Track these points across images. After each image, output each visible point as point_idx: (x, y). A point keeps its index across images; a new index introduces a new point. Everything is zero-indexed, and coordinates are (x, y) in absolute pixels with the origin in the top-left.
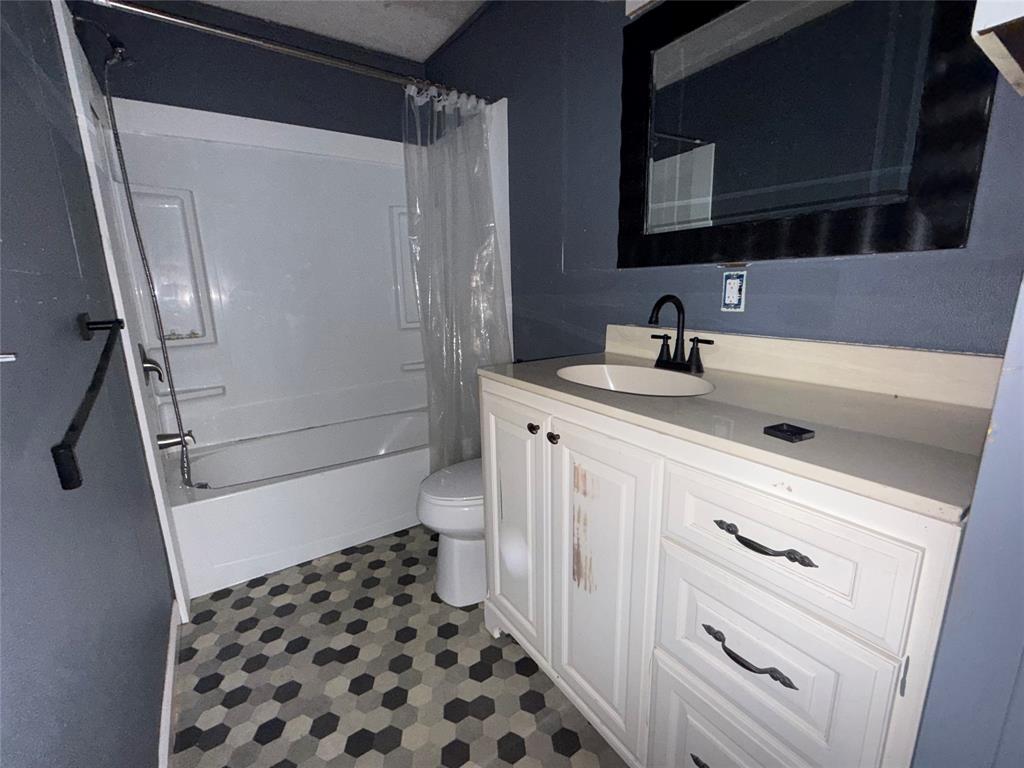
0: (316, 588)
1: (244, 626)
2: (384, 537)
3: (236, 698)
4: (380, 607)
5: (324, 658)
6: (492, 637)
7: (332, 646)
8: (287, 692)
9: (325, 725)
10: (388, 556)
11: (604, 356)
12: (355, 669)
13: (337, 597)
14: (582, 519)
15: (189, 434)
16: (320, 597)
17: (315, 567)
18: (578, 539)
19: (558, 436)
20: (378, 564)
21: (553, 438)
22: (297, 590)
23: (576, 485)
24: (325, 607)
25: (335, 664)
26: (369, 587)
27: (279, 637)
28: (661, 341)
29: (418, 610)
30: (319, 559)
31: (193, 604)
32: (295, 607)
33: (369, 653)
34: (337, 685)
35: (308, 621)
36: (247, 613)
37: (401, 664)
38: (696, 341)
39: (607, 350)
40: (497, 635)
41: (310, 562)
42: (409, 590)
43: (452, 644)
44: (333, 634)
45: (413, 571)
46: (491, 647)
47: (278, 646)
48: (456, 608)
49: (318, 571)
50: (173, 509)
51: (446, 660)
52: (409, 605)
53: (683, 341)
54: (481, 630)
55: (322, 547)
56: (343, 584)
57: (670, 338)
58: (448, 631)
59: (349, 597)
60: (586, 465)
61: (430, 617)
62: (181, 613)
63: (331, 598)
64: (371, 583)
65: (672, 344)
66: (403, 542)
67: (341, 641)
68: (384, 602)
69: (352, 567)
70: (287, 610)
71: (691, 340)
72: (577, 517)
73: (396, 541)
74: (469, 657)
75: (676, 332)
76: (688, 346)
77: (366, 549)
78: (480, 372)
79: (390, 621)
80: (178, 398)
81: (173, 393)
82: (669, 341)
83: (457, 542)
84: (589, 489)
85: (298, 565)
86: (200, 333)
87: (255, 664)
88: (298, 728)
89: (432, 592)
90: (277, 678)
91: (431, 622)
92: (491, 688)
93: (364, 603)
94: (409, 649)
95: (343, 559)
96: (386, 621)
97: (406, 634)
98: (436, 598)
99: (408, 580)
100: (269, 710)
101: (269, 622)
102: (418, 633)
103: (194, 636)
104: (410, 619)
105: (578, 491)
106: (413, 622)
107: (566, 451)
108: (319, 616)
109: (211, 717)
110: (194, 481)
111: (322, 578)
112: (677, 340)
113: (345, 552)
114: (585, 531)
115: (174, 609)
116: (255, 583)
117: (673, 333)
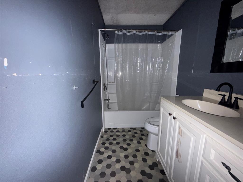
0: (124, 133)
1: (111, 136)
2: (139, 128)
3: (107, 148)
4: (134, 142)
5: (121, 148)
6: (156, 160)
7: (123, 146)
8: (114, 151)
9: (118, 161)
10: (139, 132)
11: (202, 97)
12: (126, 153)
13: (127, 137)
14: (180, 142)
15: (109, 99)
16: (124, 136)
17: (125, 129)
18: (178, 147)
19: (176, 118)
20: (136, 133)
21: (174, 118)
22: (121, 133)
23: (179, 133)
24: (124, 138)
25: (123, 150)
26: (133, 137)
27: (115, 140)
28: (222, 96)
29: (141, 146)
30: (126, 128)
31: (105, 129)
32: (119, 136)
33: (129, 151)
34: (122, 155)
35: (120, 139)
36: (112, 134)
37: (135, 156)
38: (237, 98)
39: (204, 96)
40: (158, 161)
41: (124, 128)
42: (141, 141)
43: (146, 157)
44: (124, 144)
45: (143, 137)
46: (155, 163)
47: (115, 142)
48: (150, 150)
49: (125, 130)
50: (105, 112)
51: (144, 160)
52: (140, 144)
53: (231, 98)
54: (154, 157)
55: (127, 126)
56: (128, 135)
57: (226, 96)
58: (146, 154)
59: (129, 138)
60: (182, 128)
61: (143, 149)
62: (103, 130)
63: (126, 136)
64: (134, 136)
65: (226, 98)
66: (142, 130)
67: (125, 146)
68: (135, 141)
69: (131, 132)
70: (118, 136)
71: (235, 98)
72: (178, 141)
73: (141, 129)
74: (150, 162)
75: (229, 94)
76: (233, 100)
77: (135, 129)
78: (161, 97)
79: (135, 146)
80: (109, 93)
81: (108, 92)
82: (225, 97)
83: (152, 135)
84: (182, 135)
85: (122, 128)
86: (114, 82)
87: (111, 143)
88: (114, 159)
89: (146, 144)
90: (113, 148)
91: (143, 150)
92: (153, 172)
93: (131, 140)
94: (137, 154)
95: (130, 129)
96: (134, 146)
97: (138, 151)
98: (146, 145)
99: (141, 139)
100: (110, 153)
101: (115, 137)
102: (140, 151)
103: (104, 134)
104: (139, 148)
105: (179, 134)
106: (140, 148)
107: (178, 123)
108: (123, 139)
109: (102, 150)
110: (109, 108)
111: (125, 132)
112: (229, 97)
113: (131, 128)
114: (180, 146)
115: (102, 128)
116: (115, 129)
117: (227, 94)
